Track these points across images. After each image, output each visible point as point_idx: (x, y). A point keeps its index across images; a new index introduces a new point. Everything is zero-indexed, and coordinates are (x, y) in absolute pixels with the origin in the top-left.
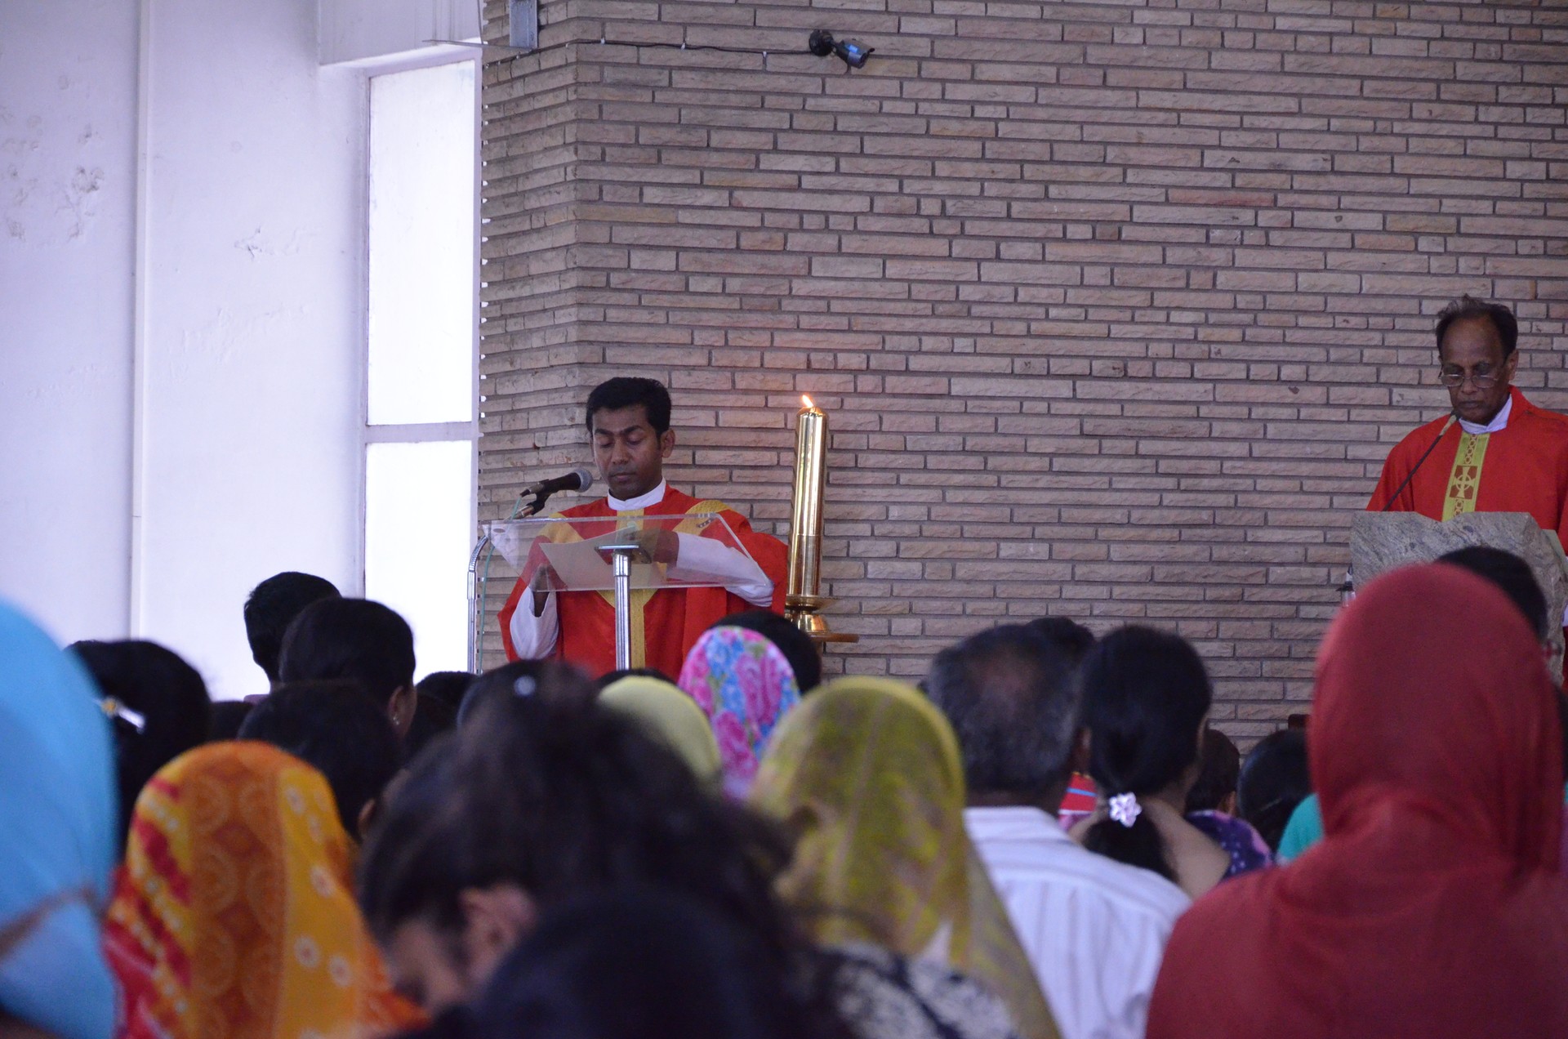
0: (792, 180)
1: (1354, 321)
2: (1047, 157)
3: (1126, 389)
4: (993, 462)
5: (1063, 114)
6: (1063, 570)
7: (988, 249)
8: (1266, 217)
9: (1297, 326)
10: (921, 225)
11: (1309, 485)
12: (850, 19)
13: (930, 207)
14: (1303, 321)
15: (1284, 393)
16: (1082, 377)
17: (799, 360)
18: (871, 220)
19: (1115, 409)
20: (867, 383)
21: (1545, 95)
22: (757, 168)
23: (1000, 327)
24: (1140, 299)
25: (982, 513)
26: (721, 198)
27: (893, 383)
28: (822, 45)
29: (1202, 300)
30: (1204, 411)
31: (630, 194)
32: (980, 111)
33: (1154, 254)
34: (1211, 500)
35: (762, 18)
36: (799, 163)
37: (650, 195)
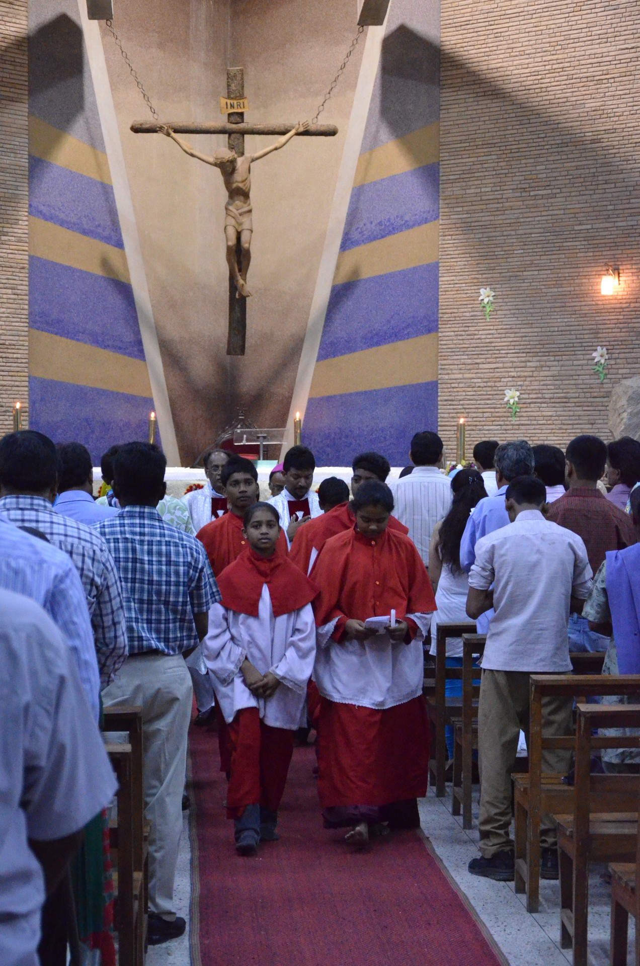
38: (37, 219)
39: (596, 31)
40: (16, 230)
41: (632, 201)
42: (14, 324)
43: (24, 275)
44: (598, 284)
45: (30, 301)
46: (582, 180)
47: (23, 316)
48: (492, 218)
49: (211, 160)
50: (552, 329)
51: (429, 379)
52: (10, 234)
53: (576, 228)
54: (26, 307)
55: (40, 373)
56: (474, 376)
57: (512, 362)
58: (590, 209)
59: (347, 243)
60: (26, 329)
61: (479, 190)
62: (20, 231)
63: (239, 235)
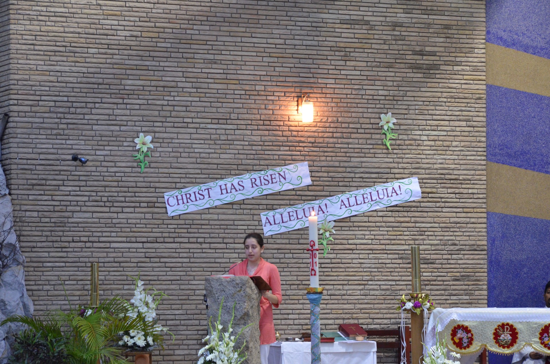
0: (68, 193)
1: (216, 227)
2: (135, 186)
3: (157, 245)
4: (122, 264)
5: (139, 175)
7: (120, 210)
9: (201, 228)
10: (102, 204)
11: (205, 269)
12: (82, 152)
13: (104, 199)
14: (203, 227)
15: (198, 246)
16: (145, 242)
17: (70, 239)
18: (89, 203)
19: (154, 250)
20: (88, 245)
22: (59, 190)
23: (123, 230)
24: (160, 222)
25: (119, 278)
26: (49, 198)
27: (95, 245)
28: (75, 159)
30: (177, 250)
31: (25, 197)
32: (117, 174)
34: (180, 273)
35: (60, 151)
36: (70, 188)
37: (31, 197)
38: (496, 46)
40: (471, 59)
42: (468, 158)
43: (482, 105)
45: (487, 133)
47: (480, 149)
52: (463, 64)
54: (484, 139)
55: (500, 209)
60: (484, 163)
62: (476, 60)
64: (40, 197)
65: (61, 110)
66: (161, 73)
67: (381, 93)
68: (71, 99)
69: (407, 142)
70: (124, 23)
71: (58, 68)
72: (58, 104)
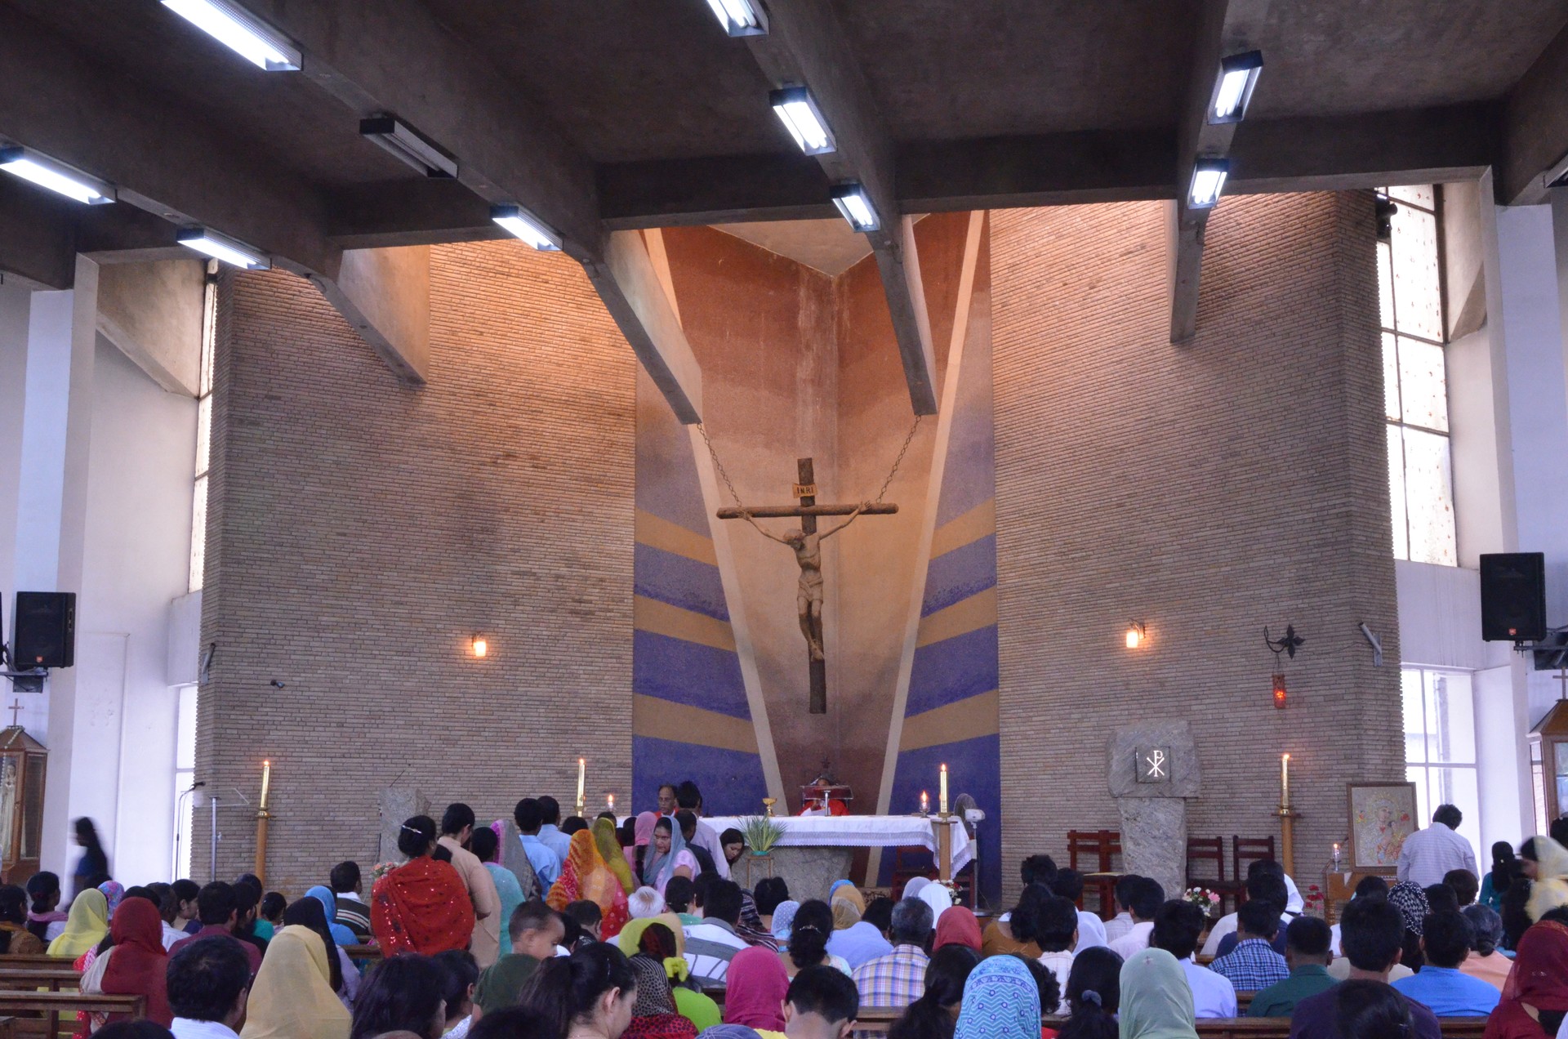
0: (266, 713)
2: (326, 709)
3: (344, 760)
4: (312, 776)
5: (330, 699)
6: (328, 801)
7: (312, 729)
8: (377, 722)
10: (296, 723)
12: (280, 677)
13: (298, 719)
15: (382, 761)
16: (333, 757)
17: (265, 753)
18: (284, 722)
19: (341, 764)
20: (283, 759)
21: (443, 695)
22: (257, 711)
24: (348, 740)
26: (249, 717)
27: (289, 759)
28: (274, 683)
29: (362, 740)
31: (226, 717)
32: (311, 698)
33: (351, 730)
35: (260, 677)
36: (268, 709)
37: (232, 717)
38: (642, 597)
39: (1117, 405)
40: (621, 607)
41: (1153, 558)
42: (618, 689)
43: (629, 647)
44: (1124, 638)
45: (634, 669)
46: (1110, 542)
47: (628, 682)
48: (1039, 581)
49: (781, 539)
50: (1091, 682)
51: (993, 732)
52: (615, 611)
53: (1108, 586)
54: (631, 674)
55: (644, 733)
56: (1028, 728)
57: (1059, 715)
58: (1118, 569)
59: (927, 611)
61: (1027, 556)
62: (625, 608)
63: (810, 605)
64: (241, 717)
65: (264, 641)
66: (354, 612)
67: (544, 633)
68: (272, 632)
69: (566, 675)
70: (322, 568)
71: (260, 605)
72: (260, 636)
